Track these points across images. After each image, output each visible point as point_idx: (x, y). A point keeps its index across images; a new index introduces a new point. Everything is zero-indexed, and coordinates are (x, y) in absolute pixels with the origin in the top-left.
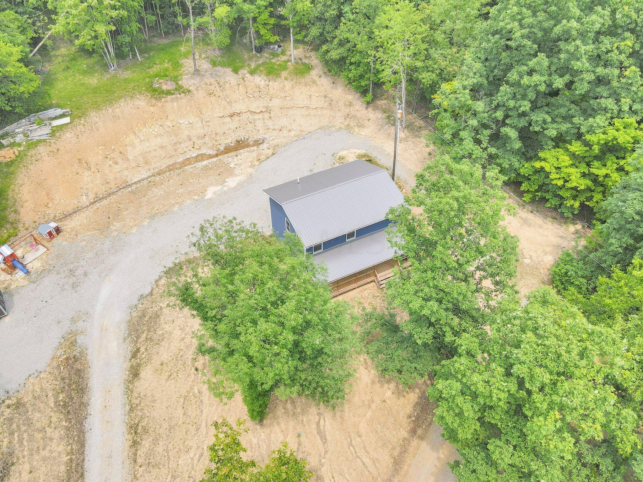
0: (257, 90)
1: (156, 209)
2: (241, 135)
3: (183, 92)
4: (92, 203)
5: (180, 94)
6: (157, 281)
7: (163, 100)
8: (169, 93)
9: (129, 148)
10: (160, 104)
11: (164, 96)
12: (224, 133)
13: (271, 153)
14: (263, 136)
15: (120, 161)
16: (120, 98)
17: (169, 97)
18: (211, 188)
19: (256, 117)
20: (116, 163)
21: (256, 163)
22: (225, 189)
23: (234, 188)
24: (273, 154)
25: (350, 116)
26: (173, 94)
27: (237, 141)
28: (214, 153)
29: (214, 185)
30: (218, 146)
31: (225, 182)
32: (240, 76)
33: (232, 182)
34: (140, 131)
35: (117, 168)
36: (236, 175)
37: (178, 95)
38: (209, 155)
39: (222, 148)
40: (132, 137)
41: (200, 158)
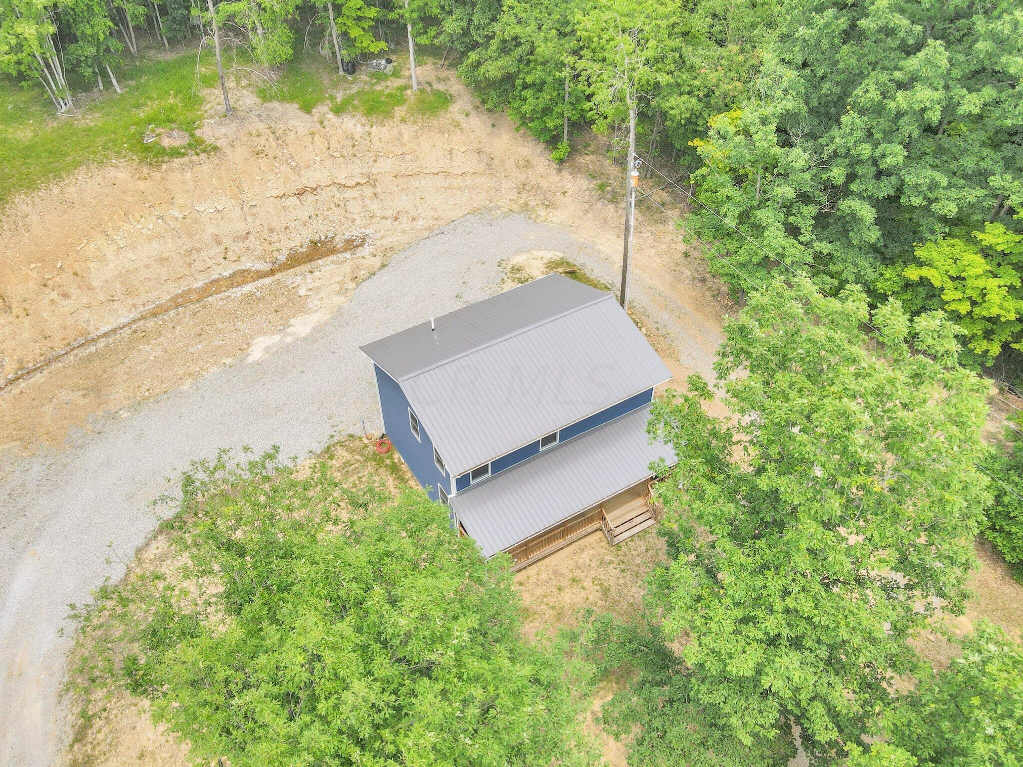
0: (349, 143)
1: (145, 388)
2: (320, 230)
3: (204, 151)
4: (11, 382)
5: (198, 155)
6: (139, 551)
7: (164, 167)
8: (175, 153)
9: (93, 265)
10: (157, 176)
11: (166, 158)
12: (287, 228)
13: (379, 265)
14: (363, 230)
15: (74, 291)
16: (76, 165)
17: (177, 161)
18: (260, 339)
19: (348, 194)
20: (66, 296)
21: (351, 285)
22: (289, 339)
23: (305, 339)
24: (383, 266)
25: (527, 188)
26: (183, 155)
27: (312, 242)
28: (267, 267)
29: (265, 334)
30: (275, 254)
31: (289, 326)
32: (316, 118)
33: (301, 326)
34: (117, 229)
35: (67, 305)
36: (310, 312)
37: (195, 158)
38: (258, 271)
39: (282, 258)
40: (100, 241)
41: (239, 279)
